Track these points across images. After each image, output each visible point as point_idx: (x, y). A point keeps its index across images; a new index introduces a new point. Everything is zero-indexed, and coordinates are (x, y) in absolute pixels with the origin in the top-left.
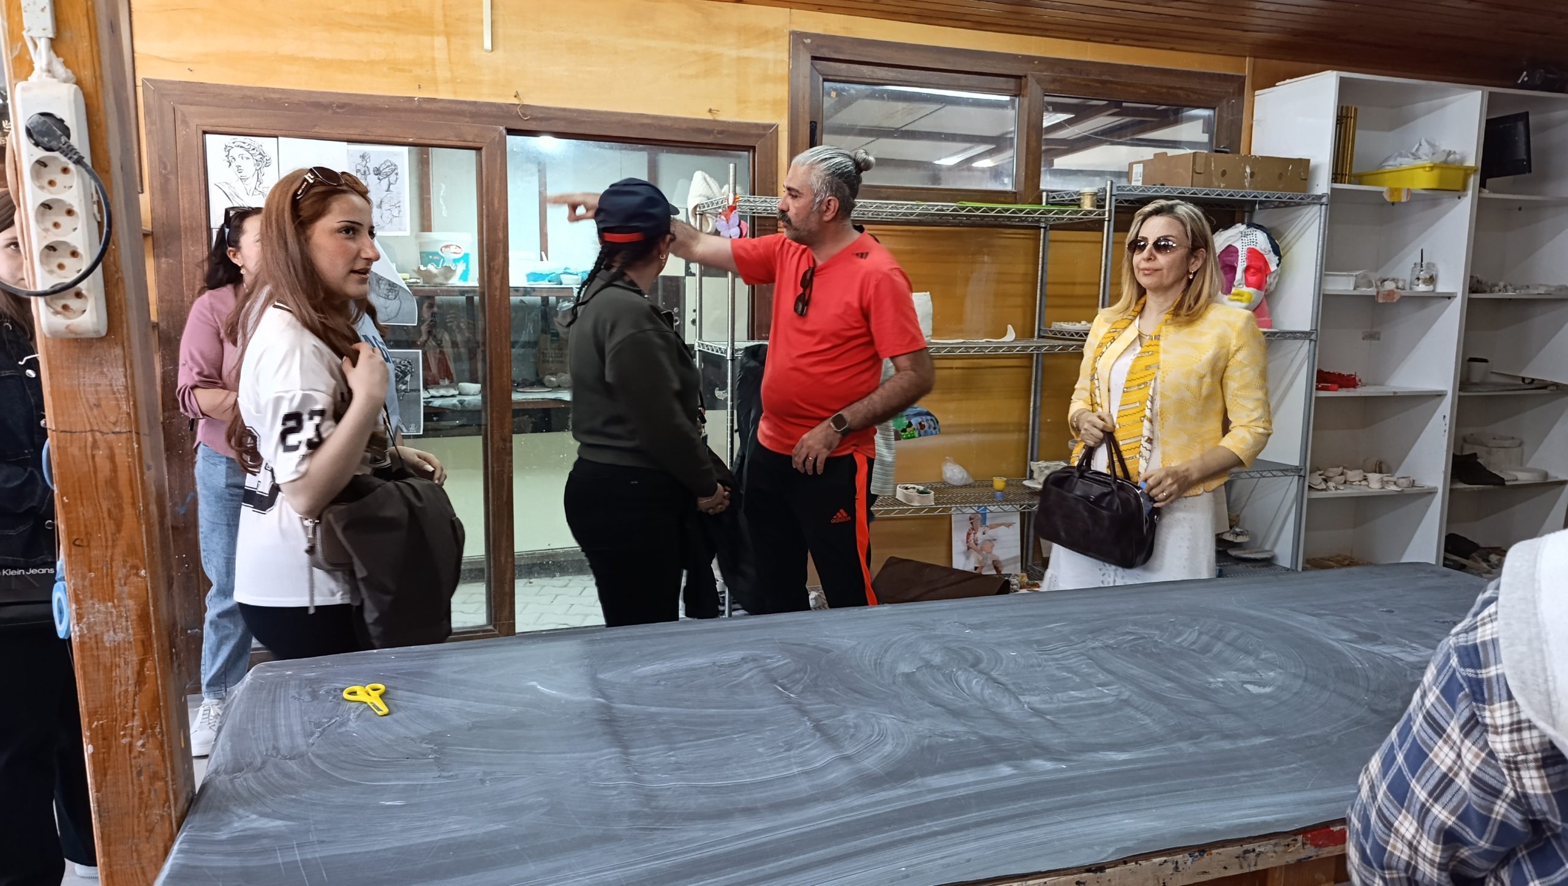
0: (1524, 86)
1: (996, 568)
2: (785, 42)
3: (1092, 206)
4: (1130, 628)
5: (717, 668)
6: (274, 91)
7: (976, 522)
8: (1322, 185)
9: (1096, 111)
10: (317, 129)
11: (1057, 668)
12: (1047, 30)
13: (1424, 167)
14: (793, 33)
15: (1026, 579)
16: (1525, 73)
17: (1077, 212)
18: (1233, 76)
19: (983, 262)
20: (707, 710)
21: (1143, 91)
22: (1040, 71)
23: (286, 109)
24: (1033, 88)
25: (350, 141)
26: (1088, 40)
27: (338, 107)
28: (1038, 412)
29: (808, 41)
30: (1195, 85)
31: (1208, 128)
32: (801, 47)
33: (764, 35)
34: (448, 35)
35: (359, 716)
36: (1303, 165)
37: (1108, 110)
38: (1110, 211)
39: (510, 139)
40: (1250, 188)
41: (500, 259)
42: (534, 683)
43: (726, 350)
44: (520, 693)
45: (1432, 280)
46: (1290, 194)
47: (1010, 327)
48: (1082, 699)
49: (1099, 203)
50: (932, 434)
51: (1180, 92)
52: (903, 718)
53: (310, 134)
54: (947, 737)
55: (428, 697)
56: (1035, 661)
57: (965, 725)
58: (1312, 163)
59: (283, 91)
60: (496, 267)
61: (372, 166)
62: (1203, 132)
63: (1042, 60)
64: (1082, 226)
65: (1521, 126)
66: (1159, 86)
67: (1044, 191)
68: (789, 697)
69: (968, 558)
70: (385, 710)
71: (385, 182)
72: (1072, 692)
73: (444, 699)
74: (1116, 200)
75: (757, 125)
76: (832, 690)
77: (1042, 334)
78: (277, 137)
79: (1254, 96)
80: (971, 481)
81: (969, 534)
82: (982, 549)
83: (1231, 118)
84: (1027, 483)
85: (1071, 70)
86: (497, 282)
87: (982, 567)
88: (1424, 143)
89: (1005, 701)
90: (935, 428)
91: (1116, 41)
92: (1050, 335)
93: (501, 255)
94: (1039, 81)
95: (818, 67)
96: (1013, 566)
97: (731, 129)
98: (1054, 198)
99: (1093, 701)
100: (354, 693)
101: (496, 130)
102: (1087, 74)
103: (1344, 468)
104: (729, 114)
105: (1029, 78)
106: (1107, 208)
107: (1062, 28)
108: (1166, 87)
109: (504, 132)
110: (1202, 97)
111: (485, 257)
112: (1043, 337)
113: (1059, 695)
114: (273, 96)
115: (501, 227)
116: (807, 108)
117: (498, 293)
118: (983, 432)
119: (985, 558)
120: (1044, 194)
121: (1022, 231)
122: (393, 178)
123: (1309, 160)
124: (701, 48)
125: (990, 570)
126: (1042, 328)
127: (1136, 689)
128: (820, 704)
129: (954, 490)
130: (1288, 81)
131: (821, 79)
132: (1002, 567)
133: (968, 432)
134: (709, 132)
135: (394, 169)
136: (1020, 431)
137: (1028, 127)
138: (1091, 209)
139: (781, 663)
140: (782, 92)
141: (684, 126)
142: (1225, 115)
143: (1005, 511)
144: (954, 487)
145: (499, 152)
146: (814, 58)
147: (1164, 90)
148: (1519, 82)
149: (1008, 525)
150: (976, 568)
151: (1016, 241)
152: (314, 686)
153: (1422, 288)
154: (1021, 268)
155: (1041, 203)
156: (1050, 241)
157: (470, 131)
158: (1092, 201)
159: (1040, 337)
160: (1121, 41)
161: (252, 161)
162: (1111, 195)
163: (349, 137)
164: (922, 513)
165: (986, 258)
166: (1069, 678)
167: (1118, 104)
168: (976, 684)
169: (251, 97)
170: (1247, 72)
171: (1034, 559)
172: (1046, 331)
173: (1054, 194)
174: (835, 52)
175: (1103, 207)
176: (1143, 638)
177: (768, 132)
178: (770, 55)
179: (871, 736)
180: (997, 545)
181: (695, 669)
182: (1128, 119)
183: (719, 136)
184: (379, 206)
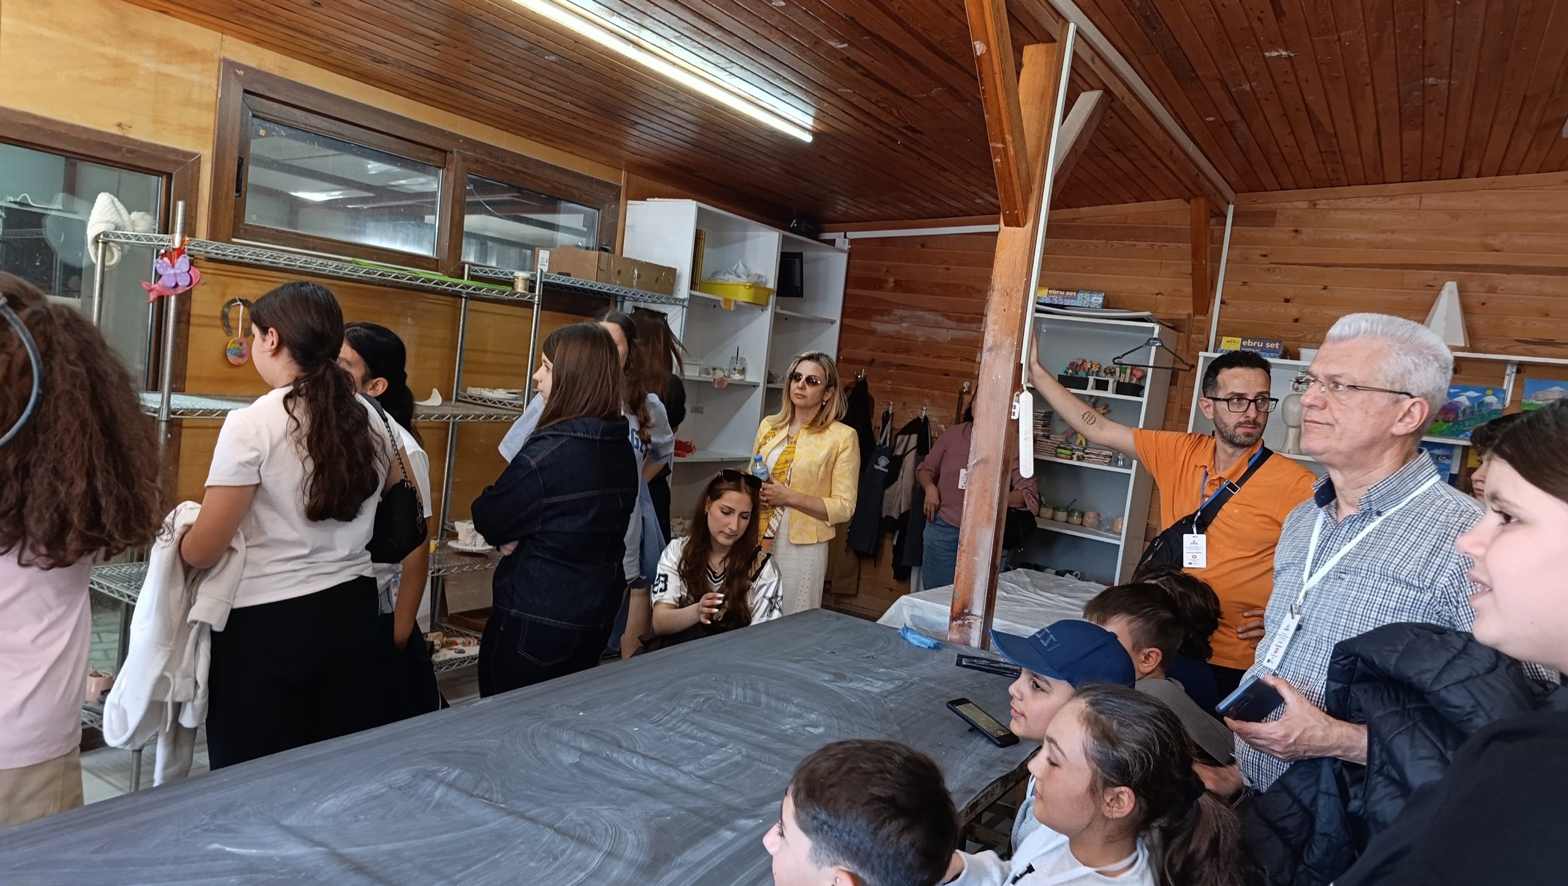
0: (795, 231)
2: (214, 68)
5: (399, 791)
8: (683, 290)
11: (680, 737)
12: (474, 114)
13: (745, 286)
14: (225, 61)
16: (795, 222)
17: (512, 294)
18: (612, 184)
20: (439, 837)
21: (547, 186)
22: (464, 150)
24: (456, 164)
28: (451, 473)
29: (241, 73)
30: (585, 186)
31: (589, 222)
32: (233, 76)
33: (191, 55)
36: (671, 273)
38: (539, 294)
40: (637, 287)
45: (743, 371)
46: (664, 296)
47: (435, 391)
49: (532, 289)
52: (614, 806)
54: (661, 816)
56: (658, 733)
57: (666, 802)
58: (678, 272)
63: (467, 140)
65: (798, 261)
66: (560, 183)
67: (464, 263)
68: (505, 810)
72: (710, 756)
74: (544, 287)
75: (175, 151)
76: (530, 792)
77: (459, 398)
79: (627, 205)
84: (451, 543)
85: (491, 154)
88: (741, 265)
89: (674, 774)
92: (467, 399)
94: (465, 159)
95: (247, 101)
97: (147, 152)
98: (477, 272)
99: (729, 761)
104: (142, 133)
105: (454, 154)
110: (593, 199)
112: (460, 401)
113: (703, 760)
116: (234, 141)
120: (467, 266)
124: (111, 51)
126: (460, 392)
127: (746, 745)
128: (534, 808)
130: (656, 199)
131: (251, 114)
134: (117, 149)
137: (453, 201)
138: (524, 291)
139: (455, 774)
140: (208, 120)
141: (84, 137)
142: (605, 216)
146: (246, 91)
148: (790, 225)
151: (437, 307)
153: (737, 377)
154: (441, 333)
155: (463, 278)
156: (470, 310)
158: (525, 285)
159: (457, 400)
162: (541, 282)
166: (695, 744)
168: (638, 763)
170: (623, 183)
171: (440, 616)
172: (463, 398)
173: (476, 269)
174: (269, 90)
175: (534, 291)
176: (710, 698)
177: (190, 161)
178: (195, 77)
181: (378, 797)
183: (129, 155)
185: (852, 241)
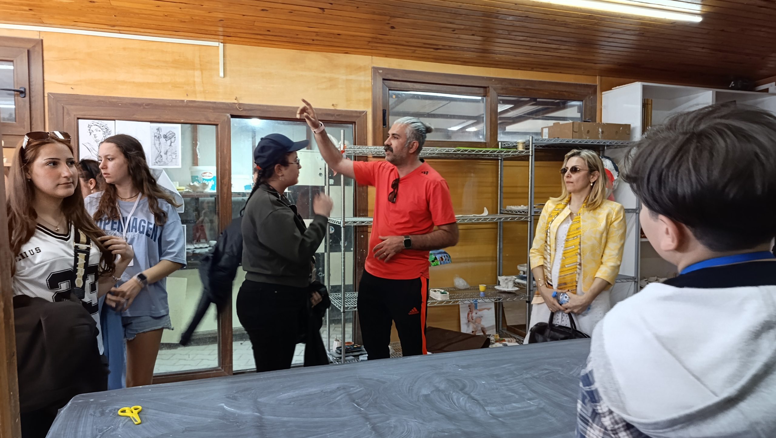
0: (732, 88)
1: (483, 332)
2: (369, 72)
3: (523, 149)
4: (546, 366)
5: (323, 394)
6: (114, 98)
7: (472, 307)
8: (637, 136)
9: (525, 103)
10: (135, 116)
11: (507, 390)
12: (498, 65)
14: (374, 68)
15: (498, 337)
16: (732, 82)
17: (516, 152)
18: (591, 85)
19: (471, 177)
20: (314, 419)
21: (547, 93)
22: (496, 84)
23: (120, 106)
24: (492, 93)
25: (151, 122)
26: (519, 69)
27: (146, 105)
28: (501, 251)
29: (381, 71)
30: (572, 90)
31: (580, 110)
32: (377, 74)
33: (359, 69)
34: (202, 70)
35: (124, 425)
36: (627, 128)
37: (530, 103)
38: (532, 151)
39: (232, 120)
40: (601, 139)
41: (227, 178)
42: (223, 404)
43: (341, 222)
44: (214, 410)
46: (622, 142)
47: (485, 208)
48: (519, 408)
49: (527, 147)
50: (447, 263)
51: (565, 93)
52: (421, 421)
53: (131, 119)
54: (444, 432)
55: (164, 413)
56: (495, 386)
57: (455, 425)
58: (632, 126)
59: (118, 98)
60: (225, 183)
61: (162, 134)
62: (578, 112)
63: (496, 79)
64: (520, 158)
66: (554, 91)
67: (499, 142)
68: (360, 410)
69: (468, 326)
70: (139, 421)
71: (169, 142)
72: (514, 404)
73: (174, 414)
74: (535, 146)
75: (356, 112)
76: (384, 405)
77: (502, 212)
78: (114, 120)
79: (602, 95)
80: (468, 287)
81: (468, 314)
82: (476, 322)
83: (591, 105)
84: (497, 287)
85: (511, 84)
86: (225, 190)
87: (476, 331)
89: (477, 410)
90: (448, 260)
91: (532, 69)
92: (506, 212)
93: (227, 176)
94: (495, 89)
95: (386, 84)
96: (491, 331)
97: (343, 114)
98: (505, 145)
99: (524, 409)
100: (124, 411)
101: (225, 116)
102: (519, 86)
103: (658, 277)
104: (342, 107)
105: (490, 88)
106: (530, 149)
107: (505, 63)
108: (558, 91)
109: (230, 116)
110: (576, 95)
111: (219, 178)
112: (502, 213)
113: (507, 406)
114: (114, 100)
115: (227, 163)
116: (381, 103)
117: (225, 195)
118: (474, 261)
119: (477, 327)
120: (500, 143)
121: (490, 161)
122: (173, 139)
123: (630, 125)
124: (327, 75)
125: (480, 333)
126: (502, 209)
127: (548, 402)
128: (376, 414)
129: (460, 292)
130: (617, 87)
131: (388, 89)
132: (486, 331)
133: (466, 262)
134: (332, 115)
135: (173, 135)
136: (493, 261)
137: (491, 111)
138: (523, 150)
139: (358, 390)
140: (369, 95)
141: (320, 112)
142: (588, 104)
143: (486, 302)
144: (460, 290)
145: (227, 127)
146: (384, 79)
147: (557, 92)
148: (730, 86)
149: (489, 309)
150: (473, 332)
151: (487, 166)
152: (103, 408)
154: (490, 179)
155: (498, 148)
156: (504, 166)
157: (212, 117)
158: (523, 146)
159: (501, 213)
160: (535, 69)
161: (102, 132)
162: (532, 143)
163: (151, 120)
164: (443, 304)
165: (472, 175)
166: (512, 396)
167: (535, 100)
168: (462, 400)
169: (102, 101)
170: (598, 83)
171: (502, 326)
172: (503, 211)
173: (505, 143)
174: (394, 76)
175: (529, 149)
176: (553, 372)
177: (362, 115)
178: (362, 78)
179: (402, 433)
180: (483, 319)
181: (311, 395)
182: (540, 107)
183: (337, 117)
184: (166, 153)
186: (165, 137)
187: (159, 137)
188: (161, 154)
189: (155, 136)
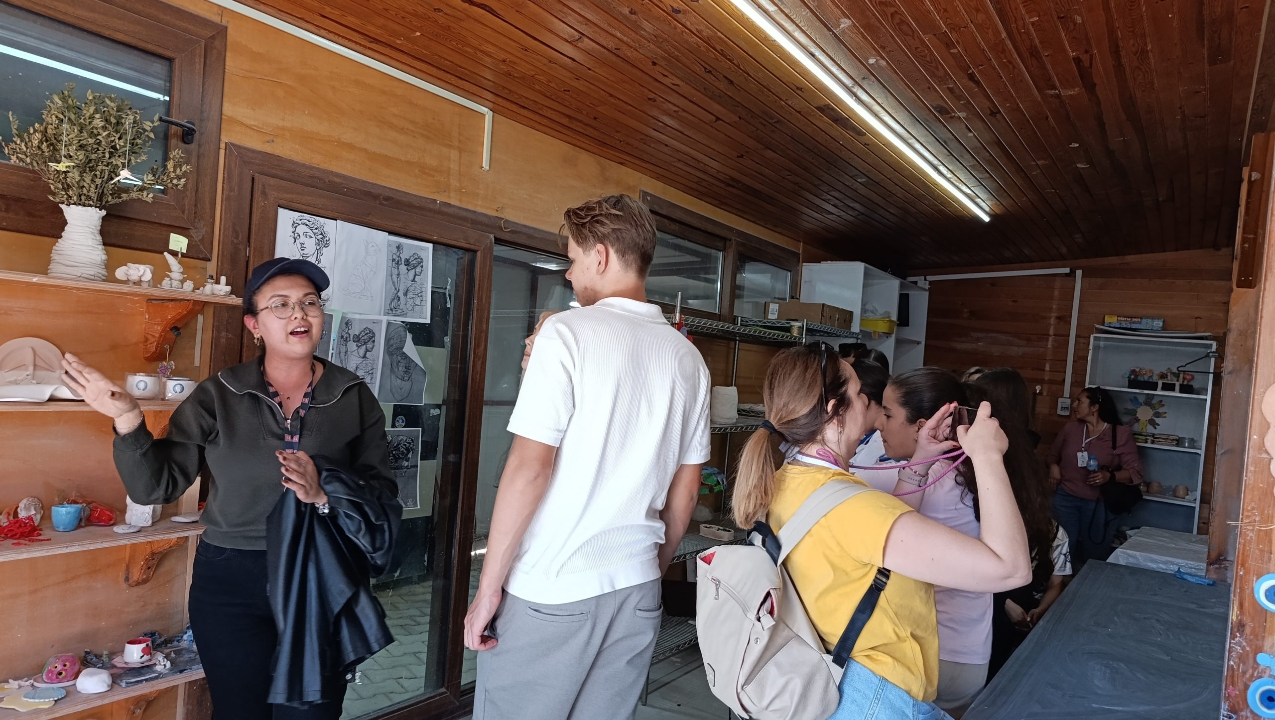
6: (337, 175)
8: (857, 327)
10: (369, 218)
13: (883, 320)
14: (643, 191)
16: (890, 269)
18: (796, 253)
21: (771, 257)
22: (739, 238)
23: (345, 194)
24: (735, 248)
27: (384, 199)
29: (649, 198)
34: (460, 150)
36: (851, 315)
38: (805, 338)
39: (497, 247)
40: (836, 327)
41: (482, 347)
51: (782, 259)
53: (365, 221)
58: (854, 313)
59: (344, 177)
61: (404, 256)
65: (906, 300)
66: (775, 255)
67: (738, 316)
78: (336, 220)
79: (803, 265)
83: (796, 278)
85: (746, 239)
94: (737, 244)
101: (488, 237)
102: (752, 243)
105: (733, 242)
106: (804, 336)
108: (778, 256)
109: (492, 239)
114: (336, 180)
117: (478, 377)
130: (829, 262)
135: (420, 262)
138: (797, 336)
142: (794, 276)
145: (488, 256)
147: (777, 258)
157: (472, 236)
158: (798, 331)
161: (313, 240)
163: (390, 230)
169: (318, 178)
170: (801, 251)
174: (660, 208)
175: (802, 335)
184: (405, 294)
185: (931, 283)
186: (407, 263)
187: (398, 261)
188: (399, 294)
189: (393, 260)
